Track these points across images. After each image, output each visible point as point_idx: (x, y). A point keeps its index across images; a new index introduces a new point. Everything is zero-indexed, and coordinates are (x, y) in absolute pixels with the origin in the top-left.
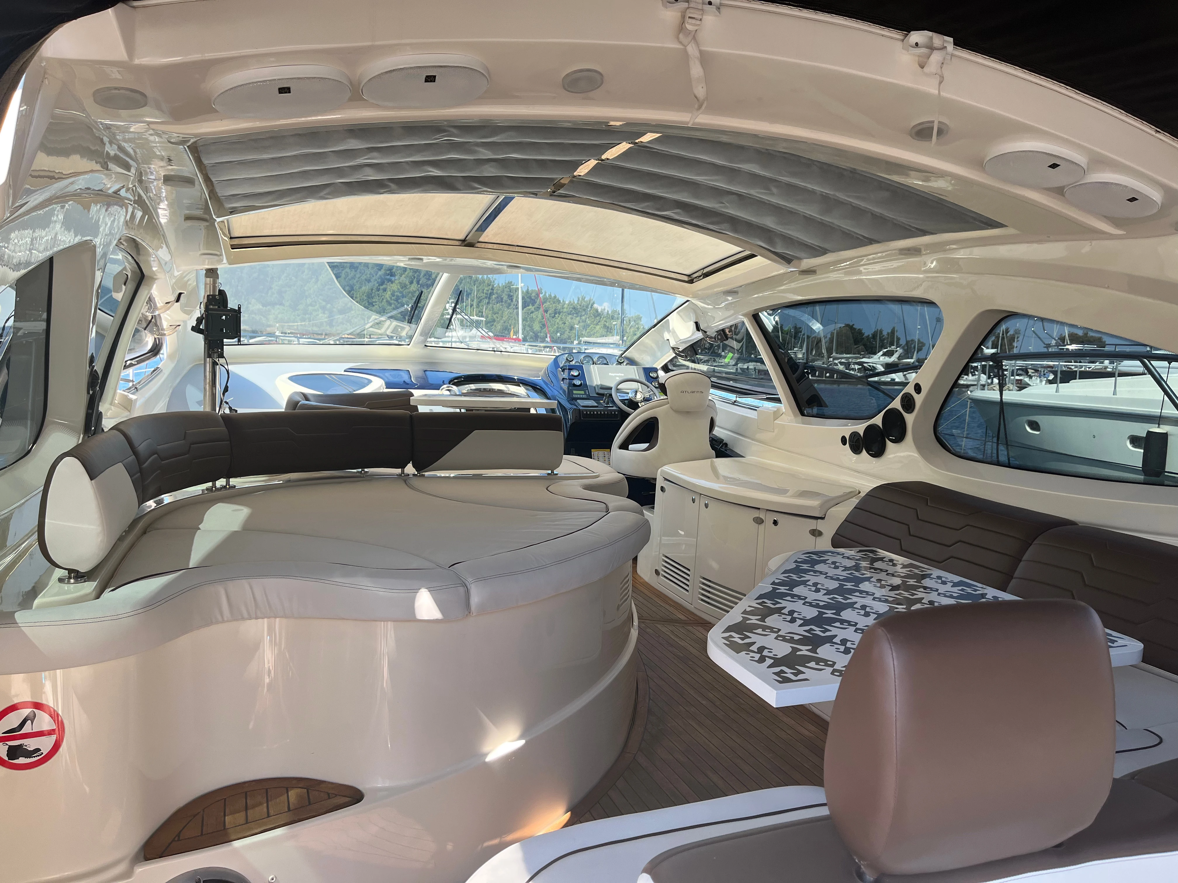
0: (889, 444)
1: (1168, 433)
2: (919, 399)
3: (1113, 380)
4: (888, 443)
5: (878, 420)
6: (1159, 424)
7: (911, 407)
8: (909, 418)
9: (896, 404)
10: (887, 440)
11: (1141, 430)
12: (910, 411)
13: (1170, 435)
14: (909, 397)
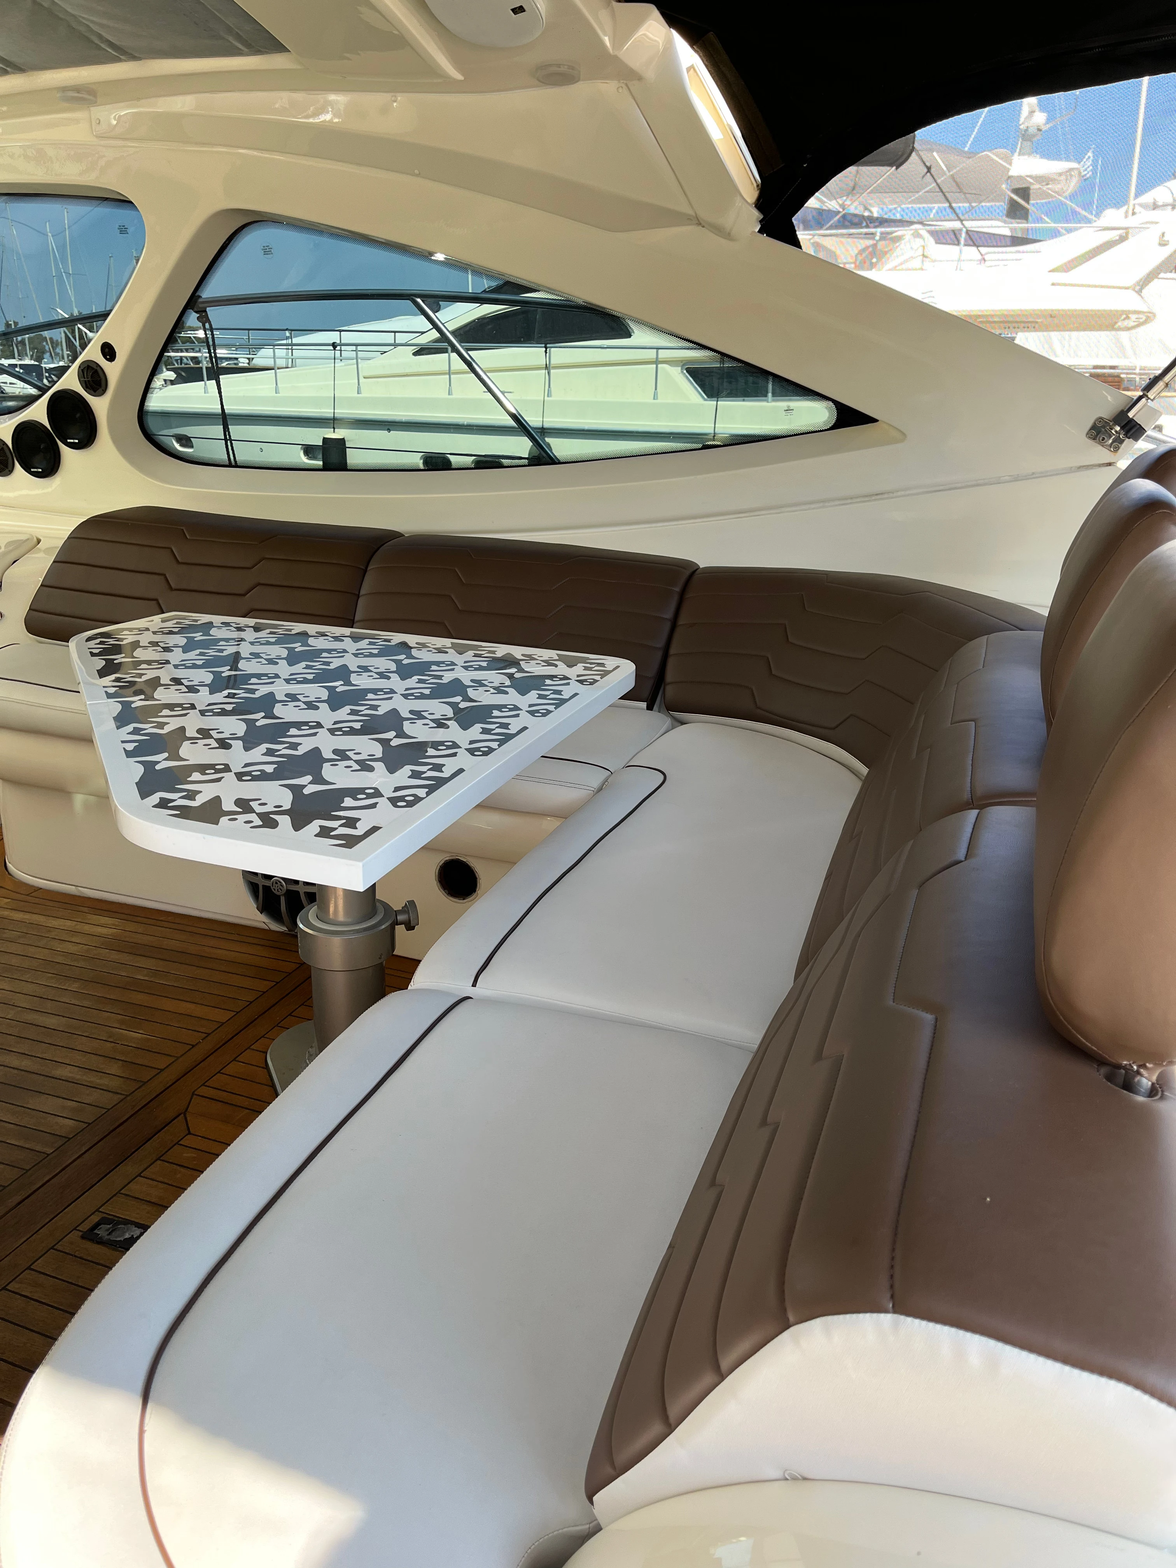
0: (65, 451)
1: (346, 439)
2: (113, 370)
3: (272, 373)
4: (64, 449)
5: (38, 412)
6: (334, 428)
7: (100, 386)
8: (99, 405)
9: (71, 381)
10: (61, 445)
11: (315, 436)
12: (100, 390)
13: (348, 441)
14: (95, 367)
